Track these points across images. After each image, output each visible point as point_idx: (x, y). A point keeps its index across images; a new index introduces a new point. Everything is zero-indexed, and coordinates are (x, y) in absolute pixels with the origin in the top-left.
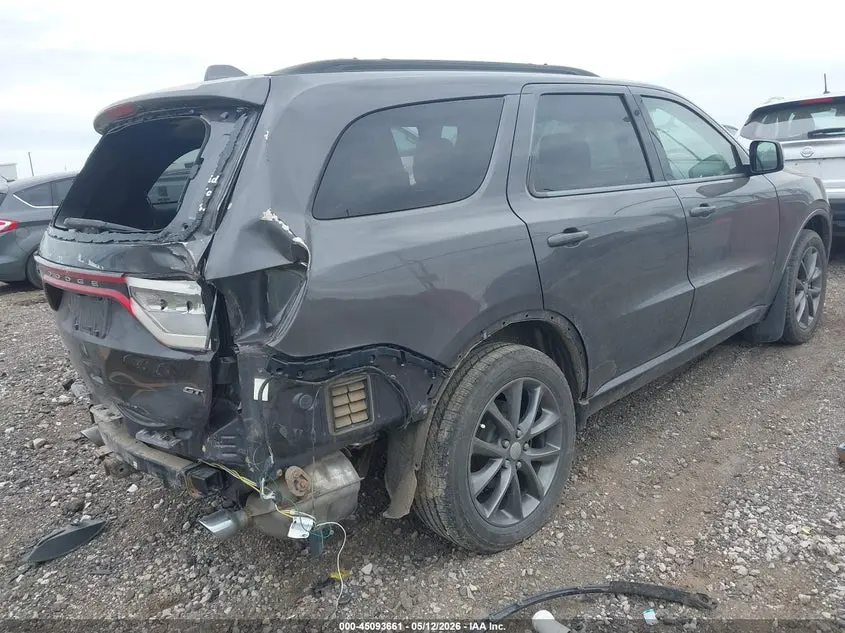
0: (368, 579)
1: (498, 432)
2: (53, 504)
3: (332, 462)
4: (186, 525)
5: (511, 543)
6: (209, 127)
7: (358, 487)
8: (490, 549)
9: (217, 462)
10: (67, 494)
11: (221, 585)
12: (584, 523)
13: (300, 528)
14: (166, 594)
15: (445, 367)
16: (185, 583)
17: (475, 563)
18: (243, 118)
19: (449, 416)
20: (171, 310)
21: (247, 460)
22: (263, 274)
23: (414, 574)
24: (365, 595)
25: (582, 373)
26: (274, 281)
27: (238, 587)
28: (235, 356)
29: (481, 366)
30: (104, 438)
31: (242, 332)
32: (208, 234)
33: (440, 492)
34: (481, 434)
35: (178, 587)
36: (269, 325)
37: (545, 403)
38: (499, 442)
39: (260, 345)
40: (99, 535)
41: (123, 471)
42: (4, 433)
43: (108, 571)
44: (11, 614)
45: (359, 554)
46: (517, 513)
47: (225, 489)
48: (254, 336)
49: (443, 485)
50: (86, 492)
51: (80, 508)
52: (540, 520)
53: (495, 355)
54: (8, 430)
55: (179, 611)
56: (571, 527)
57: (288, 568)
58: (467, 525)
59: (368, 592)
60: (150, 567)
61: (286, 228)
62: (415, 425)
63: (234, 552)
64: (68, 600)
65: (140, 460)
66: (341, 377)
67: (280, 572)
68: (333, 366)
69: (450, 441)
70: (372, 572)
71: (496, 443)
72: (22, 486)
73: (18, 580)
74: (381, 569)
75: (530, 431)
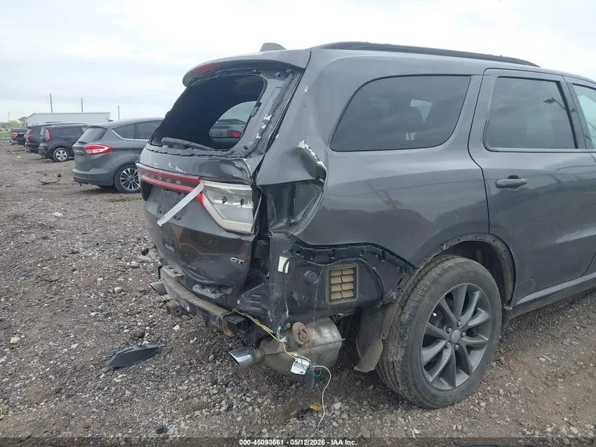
0: (337, 413)
1: (444, 320)
2: (125, 331)
3: (325, 324)
4: (211, 357)
5: (445, 404)
6: (267, 82)
7: (340, 344)
8: (431, 405)
9: (246, 312)
10: (134, 326)
11: (235, 401)
12: (501, 398)
13: (299, 367)
14: (197, 401)
15: (413, 267)
16: (210, 396)
17: (418, 414)
18: (290, 77)
19: (411, 304)
20: (230, 204)
21: (269, 313)
22: (293, 185)
23: (371, 415)
24: (335, 424)
25: (510, 285)
26: (300, 190)
27: (245, 404)
28: (268, 240)
29: (438, 270)
30: (167, 290)
31: (274, 225)
32: (260, 154)
33: (399, 357)
34: (432, 320)
35: (205, 398)
36: (293, 221)
37: (480, 304)
38: (445, 329)
39: (286, 234)
40: (154, 355)
41: (179, 312)
42: (96, 281)
43: (159, 379)
44: (97, 398)
45: (330, 395)
46: (452, 383)
47: (248, 332)
48: (281, 228)
49: (401, 353)
50: (146, 326)
51: (142, 336)
52: (468, 390)
53: (448, 264)
54: (99, 279)
55: (206, 413)
56: (491, 400)
57: (281, 396)
58: (415, 385)
59: (337, 422)
60: (187, 382)
61: (313, 154)
62: (385, 306)
63: (243, 380)
64: (133, 395)
65: (192, 305)
66: (338, 263)
67: (275, 398)
68: (334, 254)
69: (410, 321)
70: (340, 408)
71: (442, 328)
72: (106, 316)
73: (101, 377)
74: (347, 407)
75: (467, 323)
